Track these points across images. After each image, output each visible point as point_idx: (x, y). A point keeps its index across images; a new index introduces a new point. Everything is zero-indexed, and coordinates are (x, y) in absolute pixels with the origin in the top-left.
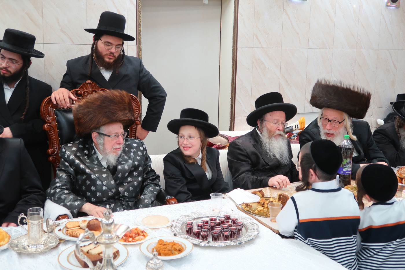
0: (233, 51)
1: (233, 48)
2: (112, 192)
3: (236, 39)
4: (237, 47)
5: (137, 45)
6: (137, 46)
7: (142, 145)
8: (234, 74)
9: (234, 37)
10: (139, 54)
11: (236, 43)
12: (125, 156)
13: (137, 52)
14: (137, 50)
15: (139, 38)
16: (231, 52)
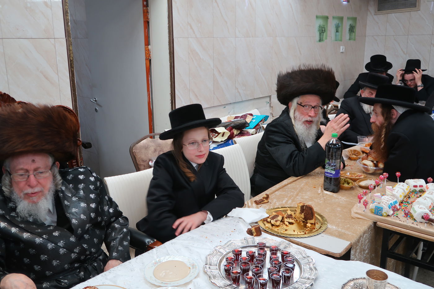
0: (169, 42)
1: (169, 38)
2: (75, 253)
3: (171, 29)
4: (173, 37)
5: (66, 37)
6: (66, 39)
7: (92, 174)
8: (172, 67)
9: (169, 27)
10: (69, 49)
11: (171, 33)
12: (72, 197)
13: (67, 46)
14: (67, 44)
15: (67, 29)
16: (167, 43)
